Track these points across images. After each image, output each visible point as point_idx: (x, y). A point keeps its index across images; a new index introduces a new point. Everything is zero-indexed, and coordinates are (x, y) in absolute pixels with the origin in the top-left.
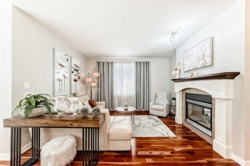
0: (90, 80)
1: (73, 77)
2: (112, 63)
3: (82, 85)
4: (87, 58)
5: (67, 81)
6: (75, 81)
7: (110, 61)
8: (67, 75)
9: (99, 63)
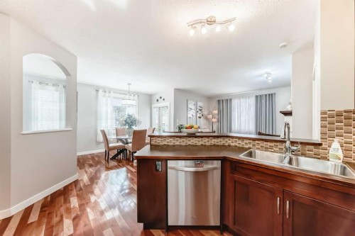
0: (210, 116)
1: (198, 115)
2: (231, 100)
3: (205, 121)
4: (210, 98)
5: (194, 118)
6: (200, 118)
7: (229, 98)
8: (194, 115)
9: (219, 101)
